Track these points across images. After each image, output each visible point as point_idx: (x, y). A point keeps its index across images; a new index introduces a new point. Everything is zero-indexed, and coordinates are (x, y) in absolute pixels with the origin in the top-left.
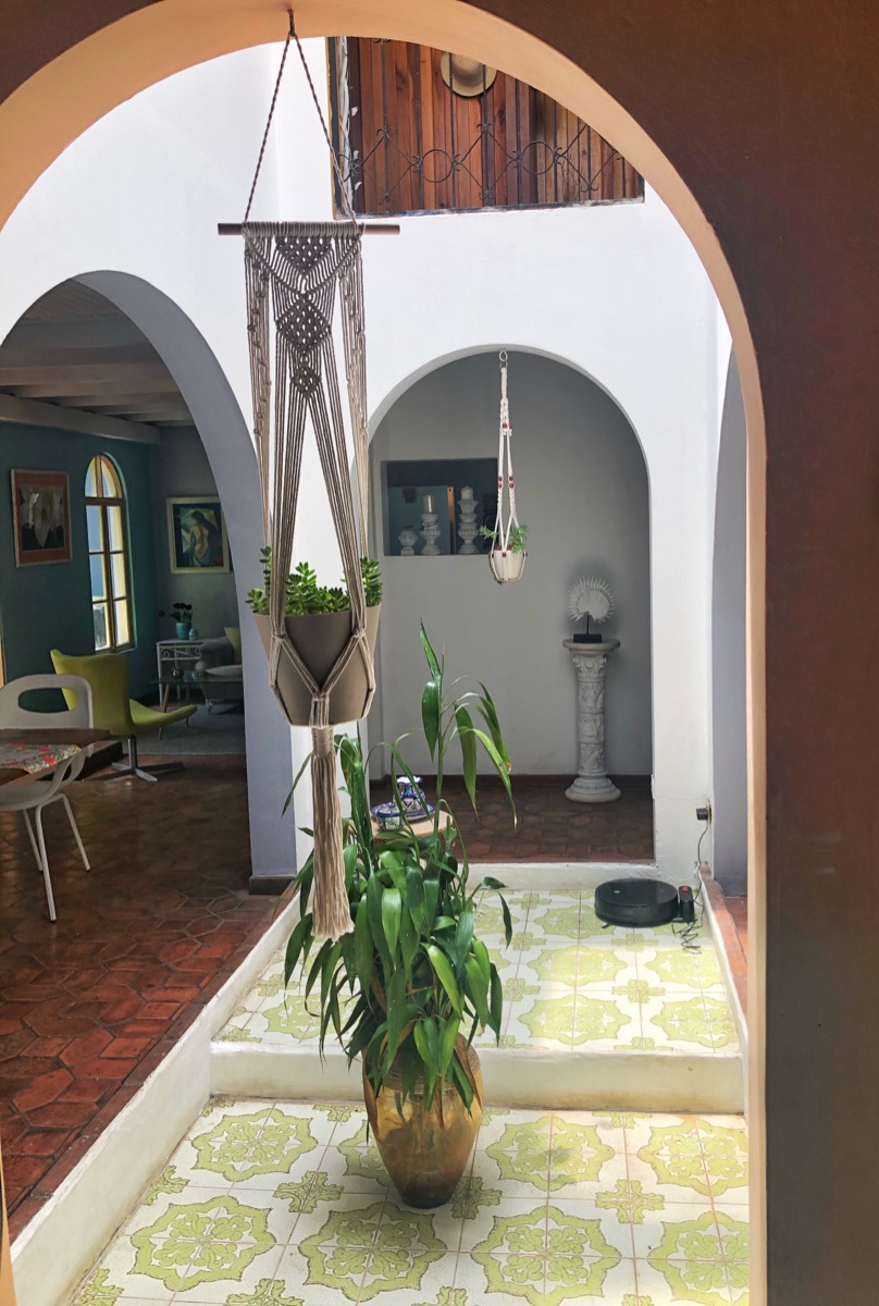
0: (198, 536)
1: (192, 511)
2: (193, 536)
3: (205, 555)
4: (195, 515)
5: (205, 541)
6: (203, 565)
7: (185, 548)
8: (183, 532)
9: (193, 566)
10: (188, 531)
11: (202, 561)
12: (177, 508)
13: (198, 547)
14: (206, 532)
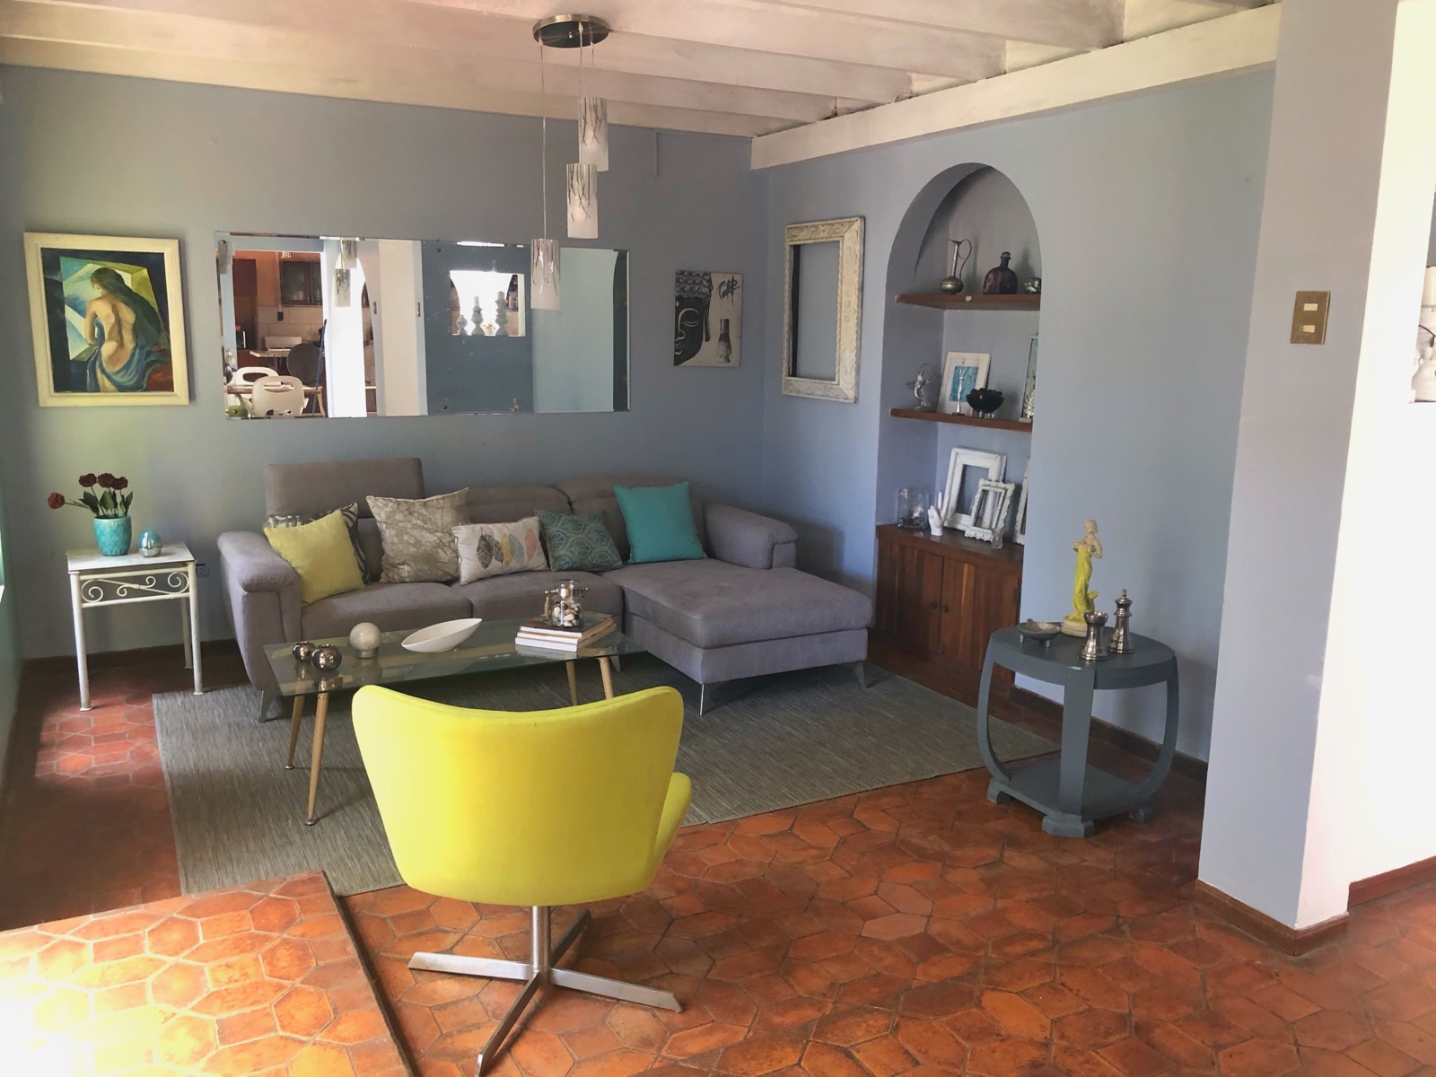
0: (107, 321)
1: (91, 267)
2: (95, 323)
3: (127, 367)
4: (99, 276)
5: (128, 337)
6: (121, 388)
7: (76, 350)
8: (70, 313)
9: (97, 388)
10: (82, 313)
11: (118, 378)
12: (52, 260)
13: (108, 348)
14: (128, 316)
